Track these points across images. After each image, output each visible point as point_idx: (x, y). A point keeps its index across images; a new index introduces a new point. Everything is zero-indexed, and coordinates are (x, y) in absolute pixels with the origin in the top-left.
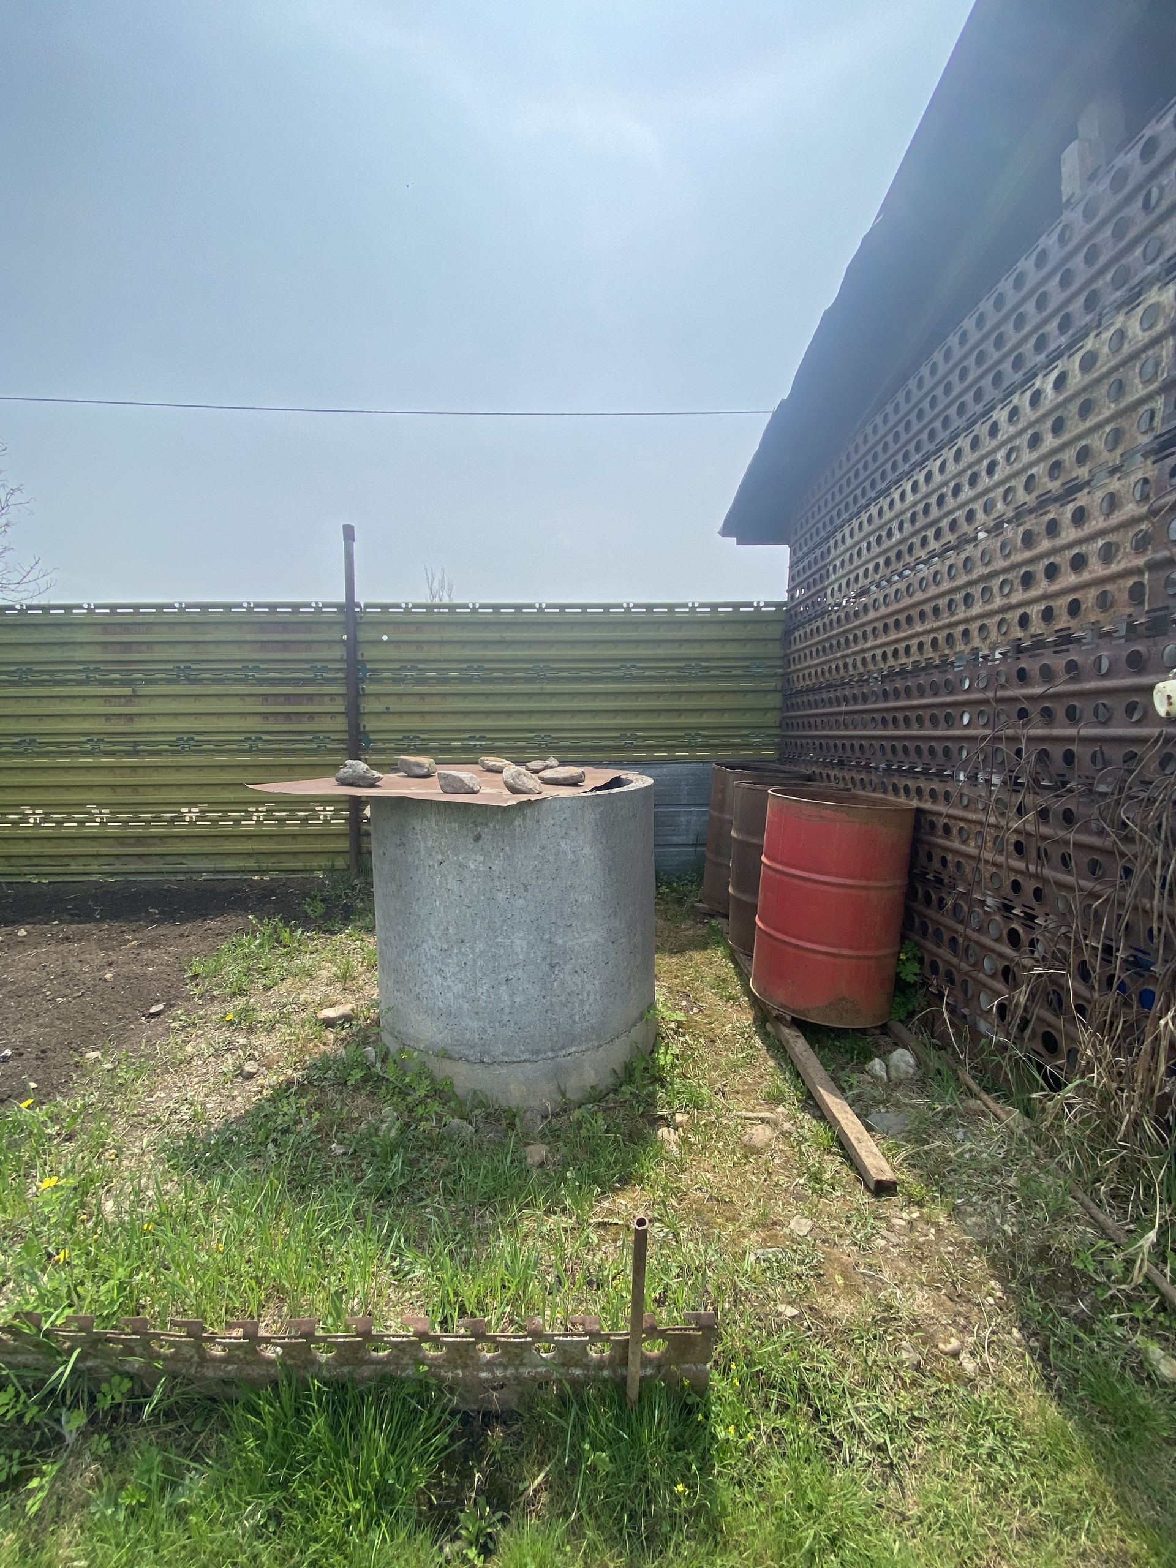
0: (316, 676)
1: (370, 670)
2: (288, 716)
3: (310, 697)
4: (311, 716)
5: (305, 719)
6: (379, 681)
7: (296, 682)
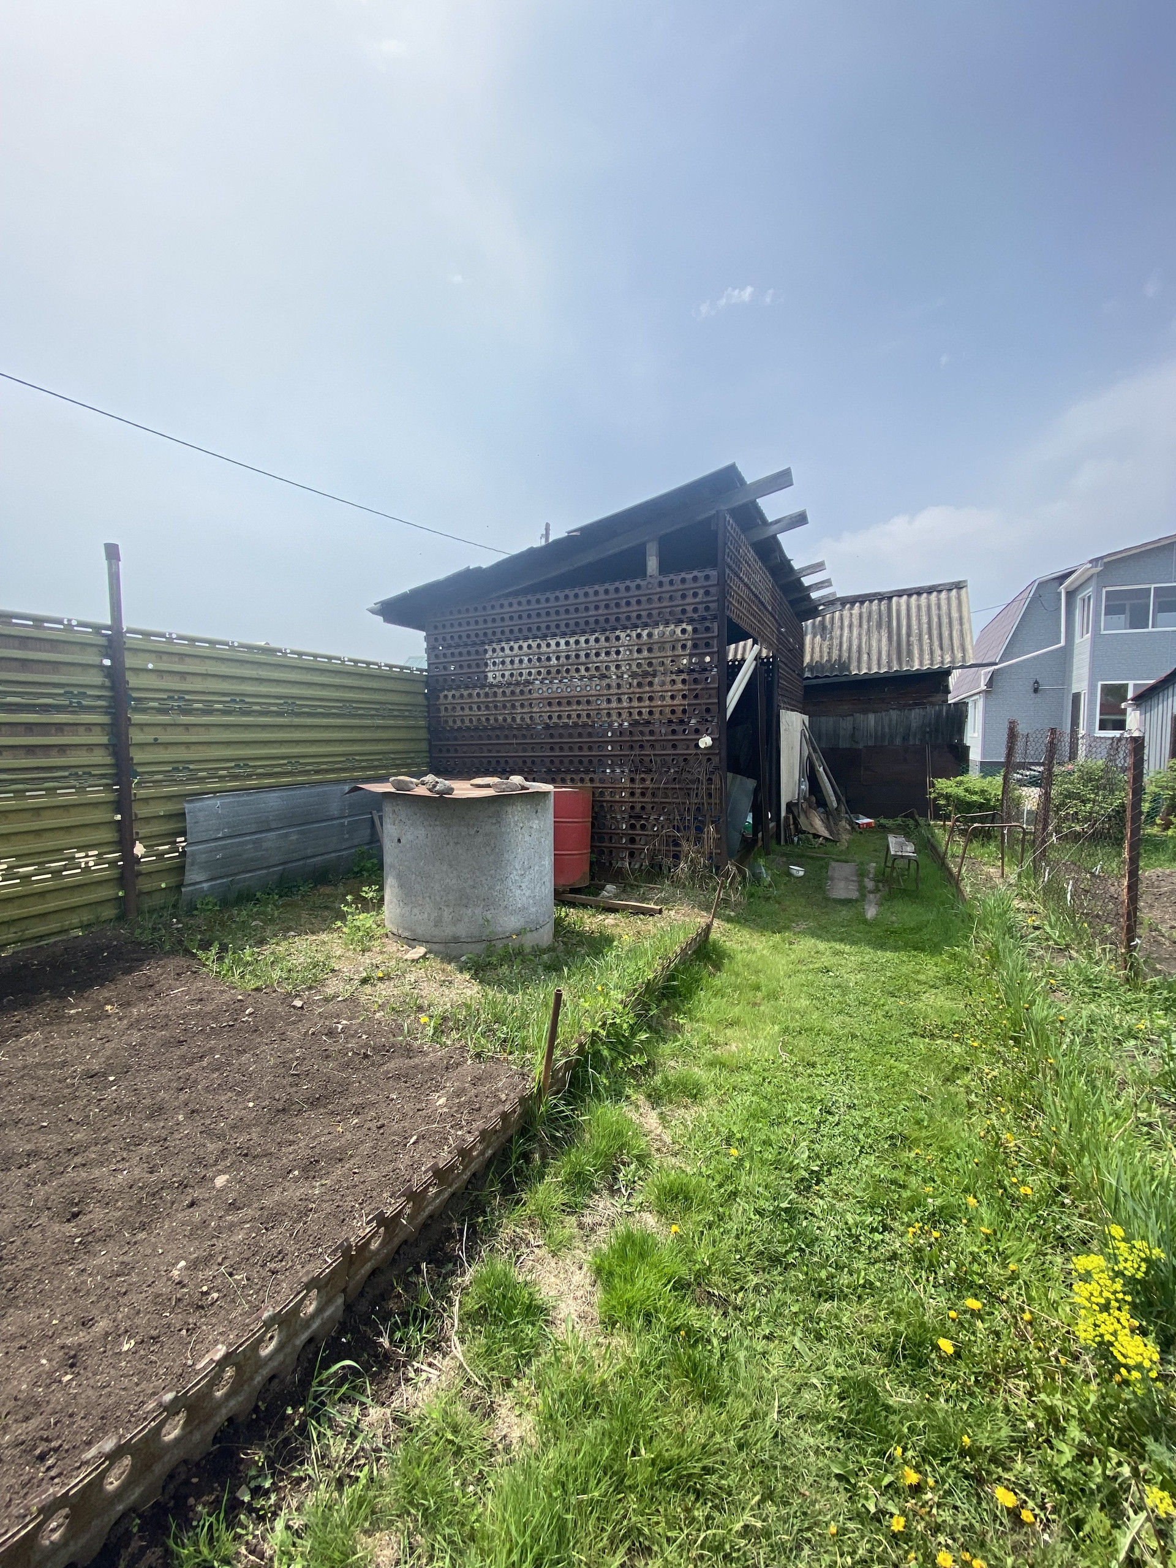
0: (71, 702)
1: (135, 699)
2: (30, 750)
3: (60, 727)
4: (62, 749)
5: (54, 752)
6: (144, 711)
7: (45, 709)
